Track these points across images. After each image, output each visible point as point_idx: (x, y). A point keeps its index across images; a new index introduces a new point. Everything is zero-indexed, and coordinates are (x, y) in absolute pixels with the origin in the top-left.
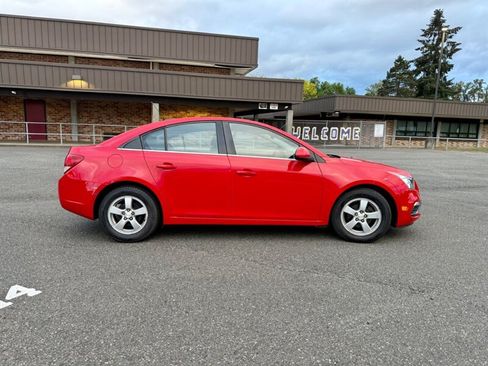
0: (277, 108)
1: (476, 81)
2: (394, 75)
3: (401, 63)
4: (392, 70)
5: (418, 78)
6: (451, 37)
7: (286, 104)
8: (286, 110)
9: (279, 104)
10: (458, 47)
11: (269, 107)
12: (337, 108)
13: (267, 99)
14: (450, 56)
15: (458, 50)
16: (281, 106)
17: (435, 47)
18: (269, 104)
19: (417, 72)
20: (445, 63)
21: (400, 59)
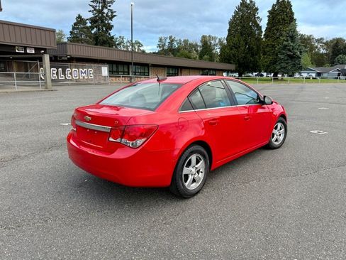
0: (33, 52)
1: (120, 37)
2: (77, 28)
3: (80, 20)
4: (75, 24)
5: (93, 32)
6: (110, 6)
7: (42, 49)
8: (43, 54)
9: (36, 49)
10: (114, 14)
11: (26, 50)
12: (69, 54)
13: (24, 43)
14: (111, 19)
15: (115, 16)
16: (37, 50)
17: (100, 12)
18: (25, 48)
19: (92, 28)
20: (109, 24)
21: (79, 17)
